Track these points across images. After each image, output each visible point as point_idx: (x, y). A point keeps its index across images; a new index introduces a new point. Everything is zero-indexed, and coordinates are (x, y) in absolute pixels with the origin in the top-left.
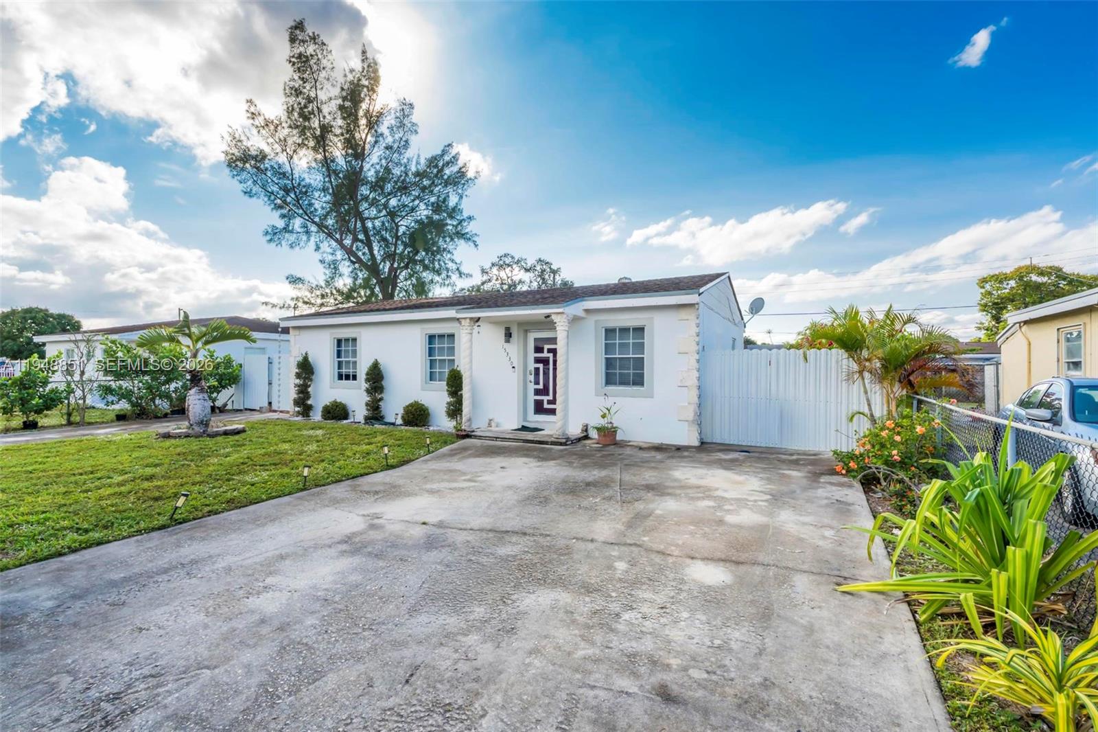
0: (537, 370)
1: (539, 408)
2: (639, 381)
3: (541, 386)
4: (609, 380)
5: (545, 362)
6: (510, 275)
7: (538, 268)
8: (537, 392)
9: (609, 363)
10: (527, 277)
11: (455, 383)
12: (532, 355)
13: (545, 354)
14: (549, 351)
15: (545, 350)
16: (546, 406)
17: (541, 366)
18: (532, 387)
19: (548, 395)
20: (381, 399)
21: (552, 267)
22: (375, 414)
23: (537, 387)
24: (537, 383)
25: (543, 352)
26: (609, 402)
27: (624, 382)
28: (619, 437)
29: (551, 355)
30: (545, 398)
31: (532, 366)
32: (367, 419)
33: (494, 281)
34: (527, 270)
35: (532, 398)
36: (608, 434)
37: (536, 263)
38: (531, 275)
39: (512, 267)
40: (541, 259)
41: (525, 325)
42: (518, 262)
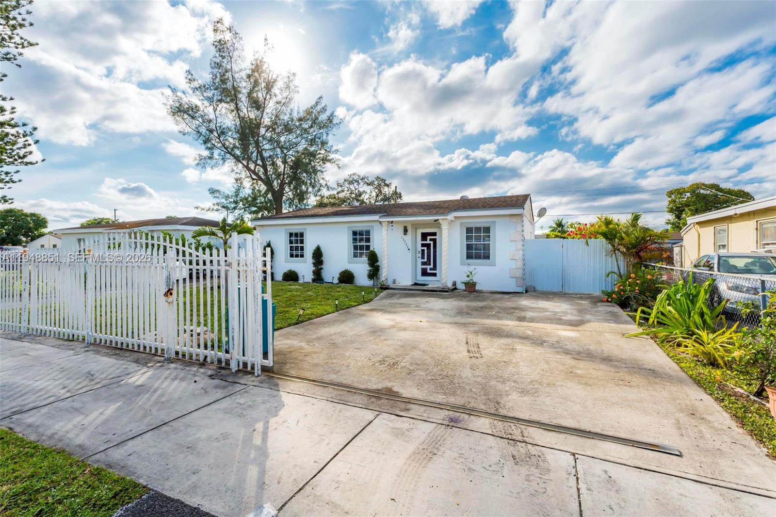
0: (423, 251)
1: (424, 273)
2: (487, 257)
3: (425, 260)
4: (469, 257)
5: (428, 246)
6: (357, 187)
7: (376, 183)
8: (423, 263)
9: (469, 247)
10: (368, 189)
11: (373, 259)
12: (420, 242)
13: (428, 242)
14: (431, 240)
15: (428, 240)
16: (429, 271)
17: (425, 249)
18: (420, 261)
19: (430, 265)
21: (386, 182)
22: (318, 277)
23: (423, 260)
24: (423, 258)
25: (427, 240)
26: (471, 268)
27: (478, 257)
28: (477, 288)
29: (432, 243)
30: (428, 267)
31: (420, 248)
32: (314, 280)
33: (346, 192)
34: (368, 184)
35: (420, 267)
36: (471, 286)
37: (375, 180)
38: (371, 187)
39: (358, 182)
40: (378, 177)
41: (416, 225)
42: (362, 179)
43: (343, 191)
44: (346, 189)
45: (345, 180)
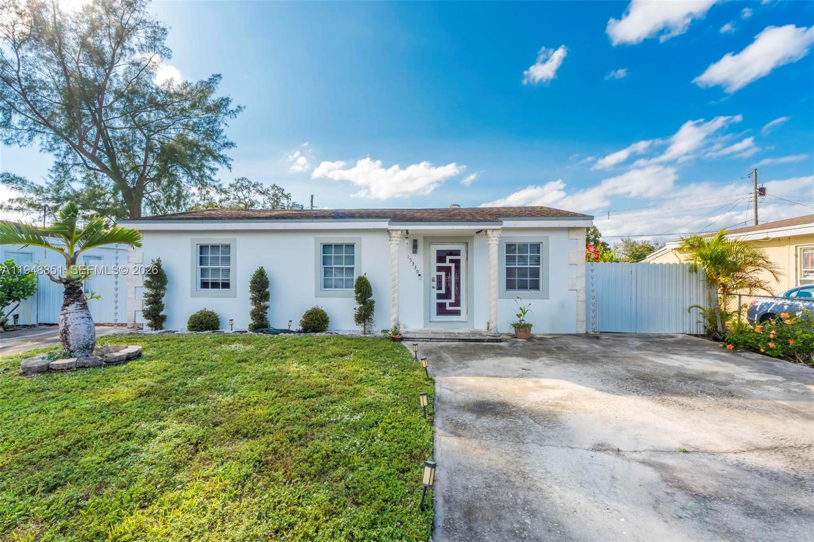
0: (439, 278)
1: (441, 310)
2: (535, 286)
3: (443, 291)
4: (510, 286)
5: (448, 270)
6: (247, 195)
7: (271, 192)
8: (440, 296)
9: (509, 272)
10: (260, 198)
11: (364, 290)
12: (435, 264)
13: (447, 264)
14: (451, 261)
15: (448, 261)
16: (448, 308)
17: (443, 274)
18: (435, 292)
19: (450, 298)
20: (267, 307)
21: (284, 192)
22: (260, 324)
23: (440, 292)
24: (439, 288)
25: (445, 262)
26: (524, 303)
27: (523, 286)
28: (533, 331)
29: (453, 265)
30: (447, 302)
31: (435, 274)
32: (255, 328)
33: (231, 200)
34: (262, 193)
35: (435, 301)
36: (522, 328)
37: (270, 188)
38: (266, 198)
39: (249, 189)
40: (274, 185)
41: (431, 239)
42: (254, 186)
43: (228, 199)
44: (232, 197)
45: (231, 186)
